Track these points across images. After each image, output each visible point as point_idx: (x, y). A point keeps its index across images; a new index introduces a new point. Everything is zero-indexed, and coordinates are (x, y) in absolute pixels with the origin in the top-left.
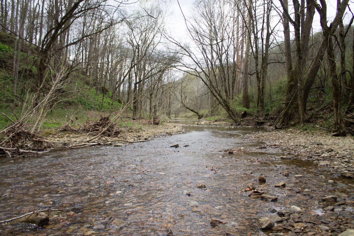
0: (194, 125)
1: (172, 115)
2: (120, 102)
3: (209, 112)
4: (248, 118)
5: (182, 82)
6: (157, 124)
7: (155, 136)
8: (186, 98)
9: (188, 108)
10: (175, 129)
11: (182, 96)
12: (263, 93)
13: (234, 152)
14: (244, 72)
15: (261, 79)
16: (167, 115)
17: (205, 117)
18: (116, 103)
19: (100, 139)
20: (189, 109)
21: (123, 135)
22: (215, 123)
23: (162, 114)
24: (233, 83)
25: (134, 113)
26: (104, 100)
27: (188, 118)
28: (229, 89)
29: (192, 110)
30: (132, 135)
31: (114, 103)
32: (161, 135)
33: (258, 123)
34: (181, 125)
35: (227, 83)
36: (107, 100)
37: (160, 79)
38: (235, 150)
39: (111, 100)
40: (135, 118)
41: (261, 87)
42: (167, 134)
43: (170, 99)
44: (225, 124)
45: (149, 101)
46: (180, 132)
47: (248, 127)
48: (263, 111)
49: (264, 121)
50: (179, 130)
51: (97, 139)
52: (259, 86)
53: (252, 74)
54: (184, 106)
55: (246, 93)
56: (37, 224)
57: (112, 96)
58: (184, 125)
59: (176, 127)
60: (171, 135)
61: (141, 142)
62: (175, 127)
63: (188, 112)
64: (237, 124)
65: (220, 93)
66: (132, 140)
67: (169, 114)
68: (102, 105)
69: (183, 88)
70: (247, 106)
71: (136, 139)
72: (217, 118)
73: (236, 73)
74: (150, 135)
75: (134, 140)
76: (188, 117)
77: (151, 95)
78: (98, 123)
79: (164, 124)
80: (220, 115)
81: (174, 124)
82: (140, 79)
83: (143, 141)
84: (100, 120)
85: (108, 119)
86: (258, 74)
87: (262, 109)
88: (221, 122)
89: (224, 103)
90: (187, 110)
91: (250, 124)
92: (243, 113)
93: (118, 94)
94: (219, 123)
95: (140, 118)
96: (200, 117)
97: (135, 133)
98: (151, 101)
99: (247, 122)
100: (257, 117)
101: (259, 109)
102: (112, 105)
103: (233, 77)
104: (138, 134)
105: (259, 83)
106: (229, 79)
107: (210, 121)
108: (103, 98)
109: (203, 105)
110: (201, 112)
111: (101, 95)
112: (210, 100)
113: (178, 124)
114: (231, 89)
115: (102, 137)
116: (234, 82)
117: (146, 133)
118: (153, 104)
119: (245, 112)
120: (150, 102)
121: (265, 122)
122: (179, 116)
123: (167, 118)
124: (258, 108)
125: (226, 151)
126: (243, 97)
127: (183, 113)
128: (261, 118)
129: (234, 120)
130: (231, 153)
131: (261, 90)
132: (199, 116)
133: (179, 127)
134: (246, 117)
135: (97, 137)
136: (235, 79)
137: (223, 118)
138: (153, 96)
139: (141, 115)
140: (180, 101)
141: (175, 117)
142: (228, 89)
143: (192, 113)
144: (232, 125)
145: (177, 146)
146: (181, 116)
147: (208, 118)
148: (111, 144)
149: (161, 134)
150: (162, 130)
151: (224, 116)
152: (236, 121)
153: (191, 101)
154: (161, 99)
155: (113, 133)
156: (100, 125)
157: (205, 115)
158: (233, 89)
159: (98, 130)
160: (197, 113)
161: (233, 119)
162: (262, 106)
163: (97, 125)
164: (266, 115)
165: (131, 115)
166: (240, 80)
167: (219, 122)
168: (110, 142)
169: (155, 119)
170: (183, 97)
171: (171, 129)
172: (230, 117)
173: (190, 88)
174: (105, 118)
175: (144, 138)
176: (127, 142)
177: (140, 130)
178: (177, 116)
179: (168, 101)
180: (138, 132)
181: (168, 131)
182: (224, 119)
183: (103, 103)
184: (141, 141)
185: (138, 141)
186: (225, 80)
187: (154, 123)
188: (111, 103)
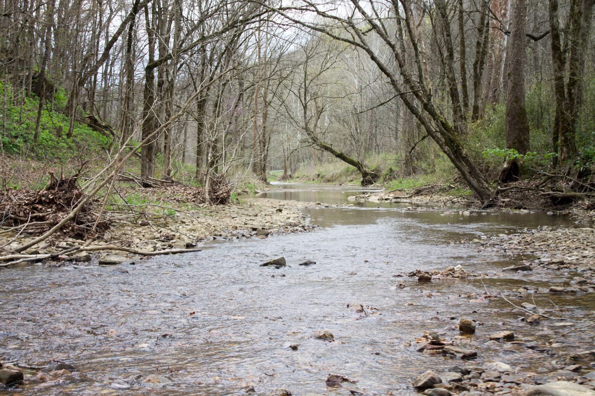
0: (345, 207)
1: (272, 172)
2: (94, 124)
3: (398, 161)
4: (522, 183)
5: (308, 58)
6: (223, 201)
7: (218, 238)
8: (320, 112)
9: (327, 148)
10: (280, 219)
11: (305, 107)
12: (571, 99)
13: (433, 277)
14: (513, 30)
15: (568, 55)
16: (255, 171)
17: (385, 180)
18: (82, 131)
19: (52, 244)
20: (333, 152)
21: (118, 233)
22: (416, 199)
23: (237, 167)
24: (479, 63)
25: (143, 166)
26: (44, 119)
27: (329, 181)
28: (464, 86)
29: (341, 156)
30: (147, 236)
31: (75, 131)
32: (234, 235)
33: (554, 199)
34: (301, 205)
35: (457, 66)
36: (52, 119)
37: (231, 49)
38: (436, 274)
39: (64, 120)
40: (151, 183)
41: (566, 81)
42: (255, 232)
43: (265, 116)
44: (449, 204)
45: (196, 124)
46: (295, 225)
47: (517, 211)
48: (570, 162)
49: (573, 193)
50: (291, 221)
51: (42, 244)
52: (559, 79)
53: (541, 37)
54: (315, 140)
55: (516, 102)
56: (5, 382)
57: (69, 107)
58: (312, 205)
59: (284, 212)
60: (267, 235)
61: (174, 253)
62: (280, 211)
63: (330, 162)
64: (486, 203)
65: (429, 100)
66: (149, 249)
67: (261, 169)
68: (36, 136)
69: (310, 78)
70: (521, 142)
71: (159, 245)
72: (421, 181)
73: (487, 31)
74: (202, 236)
75: (155, 248)
76: (328, 176)
77: (201, 105)
78: (43, 196)
79: (245, 203)
80: (433, 172)
81: (277, 203)
82: (163, 49)
83: (181, 252)
84: (48, 189)
85: (72, 184)
86: (556, 37)
87: (568, 153)
88: (436, 197)
89: (442, 134)
90: (326, 153)
91: (528, 203)
92: (505, 166)
93: (86, 100)
94: (425, 199)
95: (168, 181)
96: (369, 179)
97: (155, 228)
98: (201, 125)
99: (519, 195)
100: (553, 179)
101: (558, 155)
102: (69, 135)
103: (478, 44)
104: (165, 231)
105: (561, 68)
106: (463, 53)
107: (398, 194)
108: (39, 113)
109: (379, 137)
110: (372, 163)
111: (31, 104)
112: (401, 121)
113: (290, 202)
114: (470, 84)
115: (57, 238)
116: (482, 63)
117: (189, 227)
118: (209, 137)
119: (514, 164)
120: (200, 131)
121: (574, 197)
122: (296, 175)
123: (255, 180)
124: (556, 151)
125: (414, 275)
126: (508, 115)
127: (309, 164)
128: (564, 185)
129: (476, 189)
130: (424, 280)
131: (566, 90)
132: (365, 174)
133: (292, 211)
134: (516, 180)
135: (42, 240)
136: (484, 53)
137: (441, 184)
138: (209, 107)
139: (169, 171)
140: (303, 124)
141: (284, 178)
142: (459, 87)
143: (341, 166)
144: (468, 206)
145: (279, 263)
146: (305, 173)
147: (394, 182)
148: (88, 259)
149: (234, 232)
150: (238, 222)
151: (445, 174)
152: (480, 194)
153: (336, 125)
154: (234, 118)
155: (94, 227)
156: (48, 203)
157: (384, 172)
158: (477, 85)
159: (42, 219)
160: (358, 165)
161: (472, 187)
162: (570, 145)
163: (40, 202)
164: (581, 175)
165: (135, 171)
166: (500, 57)
167: (428, 198)
168: (84, 254)
169: (215, 184)
170: (312, 111)
171: (268, 218)
172: (464, 179)
173: (334, 80)
174: (63, 182)
175: (183, 243)
176: (135, 253)
177: (169, 220)
178: (289, 173)
179: (260, 122)
180: (165, 225)
181: (256, 224)
182: (446, 185)
183: (40, 130)
184: (174, 250)
185: (167, 250)
186: (451, 55)
187: (212, 199)
188: (66, 129)
